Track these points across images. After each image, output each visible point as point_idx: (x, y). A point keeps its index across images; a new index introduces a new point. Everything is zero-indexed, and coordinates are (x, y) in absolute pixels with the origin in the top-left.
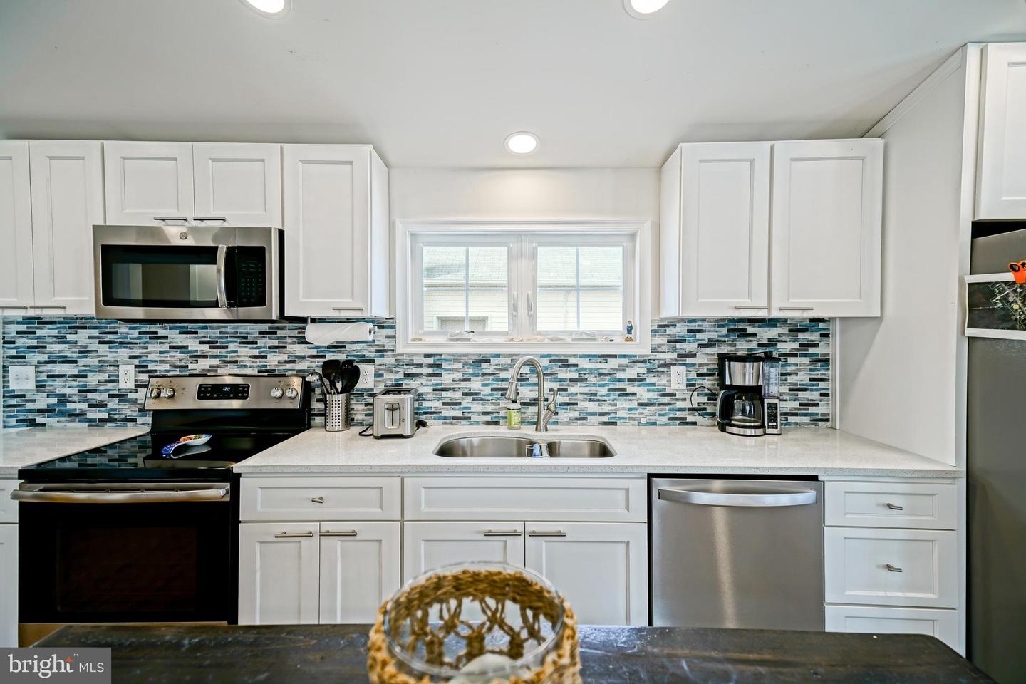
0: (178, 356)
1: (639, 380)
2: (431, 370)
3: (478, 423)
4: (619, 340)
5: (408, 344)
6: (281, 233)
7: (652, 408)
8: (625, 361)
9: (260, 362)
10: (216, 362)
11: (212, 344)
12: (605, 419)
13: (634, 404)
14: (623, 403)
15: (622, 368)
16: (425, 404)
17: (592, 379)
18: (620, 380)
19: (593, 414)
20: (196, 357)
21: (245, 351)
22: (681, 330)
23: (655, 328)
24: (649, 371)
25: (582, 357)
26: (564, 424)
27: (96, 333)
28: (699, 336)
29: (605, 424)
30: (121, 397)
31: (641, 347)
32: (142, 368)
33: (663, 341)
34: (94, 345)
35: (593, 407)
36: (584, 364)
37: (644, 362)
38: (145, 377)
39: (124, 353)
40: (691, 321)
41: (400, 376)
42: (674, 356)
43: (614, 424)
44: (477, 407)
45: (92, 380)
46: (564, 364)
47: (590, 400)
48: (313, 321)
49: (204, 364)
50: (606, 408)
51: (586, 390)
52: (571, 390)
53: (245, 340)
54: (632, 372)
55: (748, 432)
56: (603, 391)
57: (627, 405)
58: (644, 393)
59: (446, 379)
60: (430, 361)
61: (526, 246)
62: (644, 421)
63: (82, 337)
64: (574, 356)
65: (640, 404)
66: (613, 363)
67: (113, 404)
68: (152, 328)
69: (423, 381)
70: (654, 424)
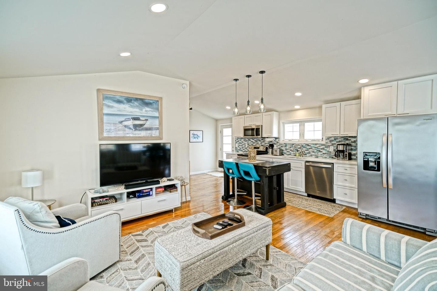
0: (252, 143)
1: (323, 149)
2: (285, 146)
3: (292, 155)
4: (321, 141)
5: (281, 141)
6: (262, 125)
7: (326, 155)
8: (320, 145)
9: (261, 144)
10: (256, 144)
11: (256, 141)
12: (316, 156)
13: (322, 154)
14: (320, 153)
15: (320, 146)
16: (284, 152)
17: (313, 148)
18: (319, 149)
19: (314, 155)
20: (254, 143)
21: (260, 142)
22: (333, 139)
23: (327, 138)
24: (325, 147)
25: (311, 144)
26: (308, 157)
27: (244, 139)
28: (337, 140)
29: (316, 157)
30: (246, 148)
31: (324, 142)
32: (248, 144)
33: (329, 141)
34: (243, 141)
35: (313, 154)
36: (312, 145)
37: (324, 145)
38: (248, 146)
39: (246, 142)
40: (335, 137)
41: (280, 147)
42: (331, 144)
43: (318, 157)
44: (292, 153)
45: (243, 146)
46: (308, 145)
47: (313, 152)
48: (267, 138)
49: (255, 144)
50: (316, 154)
51: (312, 150)
52: (309, 150)
53: (260, 141)
54: (322, 147)
55: (340, 159)
56: (316, 151)
57: (321, 154)
58: (324, 152)
59: (287, 148)
60: (285, 144)
61: (303, 123)
62: (324, 157)
63: (242, 140)
64: (310, 144)
65: (323, 154)
66: (318, 145)
67: (245, 149)
68: (249, 139)
69: (284, 148)
70: (326, 158)
